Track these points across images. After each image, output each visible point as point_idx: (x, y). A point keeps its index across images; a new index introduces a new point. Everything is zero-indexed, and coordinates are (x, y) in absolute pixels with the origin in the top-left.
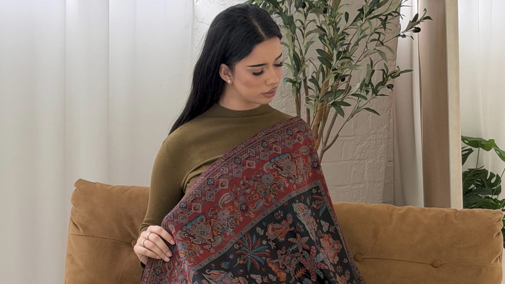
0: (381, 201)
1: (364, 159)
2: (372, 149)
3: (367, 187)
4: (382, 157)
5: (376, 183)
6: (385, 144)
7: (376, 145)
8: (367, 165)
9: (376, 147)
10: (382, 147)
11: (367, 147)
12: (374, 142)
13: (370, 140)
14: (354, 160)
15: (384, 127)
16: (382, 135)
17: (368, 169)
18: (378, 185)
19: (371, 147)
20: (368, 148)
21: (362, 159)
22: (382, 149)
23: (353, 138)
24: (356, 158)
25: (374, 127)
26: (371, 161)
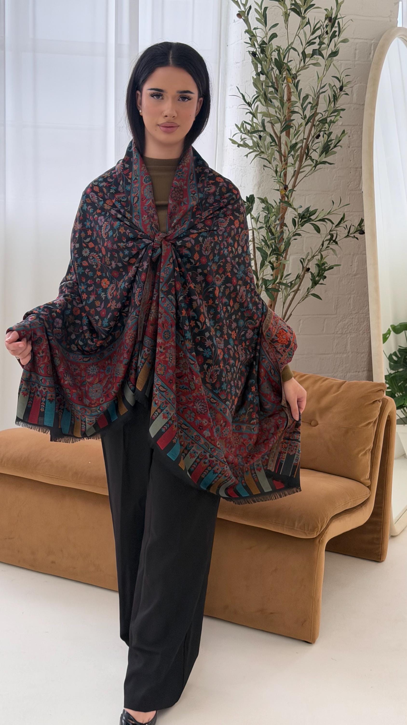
1: (347, 333)
2: (355, 325)
3: (350, 357)
5: (360, 354)
7: (358, 322)
8: (349, 339)
12: (356, 320)
13: (352, 319)
14: (336, 334)
16: (364, 315)
17: (351, 342)
18: (362, 356)
20: (350, 325)
21: (345, 334)
22: (365, 326)
23: (332, 316)
24: (339, 333)
26: (353, 336)
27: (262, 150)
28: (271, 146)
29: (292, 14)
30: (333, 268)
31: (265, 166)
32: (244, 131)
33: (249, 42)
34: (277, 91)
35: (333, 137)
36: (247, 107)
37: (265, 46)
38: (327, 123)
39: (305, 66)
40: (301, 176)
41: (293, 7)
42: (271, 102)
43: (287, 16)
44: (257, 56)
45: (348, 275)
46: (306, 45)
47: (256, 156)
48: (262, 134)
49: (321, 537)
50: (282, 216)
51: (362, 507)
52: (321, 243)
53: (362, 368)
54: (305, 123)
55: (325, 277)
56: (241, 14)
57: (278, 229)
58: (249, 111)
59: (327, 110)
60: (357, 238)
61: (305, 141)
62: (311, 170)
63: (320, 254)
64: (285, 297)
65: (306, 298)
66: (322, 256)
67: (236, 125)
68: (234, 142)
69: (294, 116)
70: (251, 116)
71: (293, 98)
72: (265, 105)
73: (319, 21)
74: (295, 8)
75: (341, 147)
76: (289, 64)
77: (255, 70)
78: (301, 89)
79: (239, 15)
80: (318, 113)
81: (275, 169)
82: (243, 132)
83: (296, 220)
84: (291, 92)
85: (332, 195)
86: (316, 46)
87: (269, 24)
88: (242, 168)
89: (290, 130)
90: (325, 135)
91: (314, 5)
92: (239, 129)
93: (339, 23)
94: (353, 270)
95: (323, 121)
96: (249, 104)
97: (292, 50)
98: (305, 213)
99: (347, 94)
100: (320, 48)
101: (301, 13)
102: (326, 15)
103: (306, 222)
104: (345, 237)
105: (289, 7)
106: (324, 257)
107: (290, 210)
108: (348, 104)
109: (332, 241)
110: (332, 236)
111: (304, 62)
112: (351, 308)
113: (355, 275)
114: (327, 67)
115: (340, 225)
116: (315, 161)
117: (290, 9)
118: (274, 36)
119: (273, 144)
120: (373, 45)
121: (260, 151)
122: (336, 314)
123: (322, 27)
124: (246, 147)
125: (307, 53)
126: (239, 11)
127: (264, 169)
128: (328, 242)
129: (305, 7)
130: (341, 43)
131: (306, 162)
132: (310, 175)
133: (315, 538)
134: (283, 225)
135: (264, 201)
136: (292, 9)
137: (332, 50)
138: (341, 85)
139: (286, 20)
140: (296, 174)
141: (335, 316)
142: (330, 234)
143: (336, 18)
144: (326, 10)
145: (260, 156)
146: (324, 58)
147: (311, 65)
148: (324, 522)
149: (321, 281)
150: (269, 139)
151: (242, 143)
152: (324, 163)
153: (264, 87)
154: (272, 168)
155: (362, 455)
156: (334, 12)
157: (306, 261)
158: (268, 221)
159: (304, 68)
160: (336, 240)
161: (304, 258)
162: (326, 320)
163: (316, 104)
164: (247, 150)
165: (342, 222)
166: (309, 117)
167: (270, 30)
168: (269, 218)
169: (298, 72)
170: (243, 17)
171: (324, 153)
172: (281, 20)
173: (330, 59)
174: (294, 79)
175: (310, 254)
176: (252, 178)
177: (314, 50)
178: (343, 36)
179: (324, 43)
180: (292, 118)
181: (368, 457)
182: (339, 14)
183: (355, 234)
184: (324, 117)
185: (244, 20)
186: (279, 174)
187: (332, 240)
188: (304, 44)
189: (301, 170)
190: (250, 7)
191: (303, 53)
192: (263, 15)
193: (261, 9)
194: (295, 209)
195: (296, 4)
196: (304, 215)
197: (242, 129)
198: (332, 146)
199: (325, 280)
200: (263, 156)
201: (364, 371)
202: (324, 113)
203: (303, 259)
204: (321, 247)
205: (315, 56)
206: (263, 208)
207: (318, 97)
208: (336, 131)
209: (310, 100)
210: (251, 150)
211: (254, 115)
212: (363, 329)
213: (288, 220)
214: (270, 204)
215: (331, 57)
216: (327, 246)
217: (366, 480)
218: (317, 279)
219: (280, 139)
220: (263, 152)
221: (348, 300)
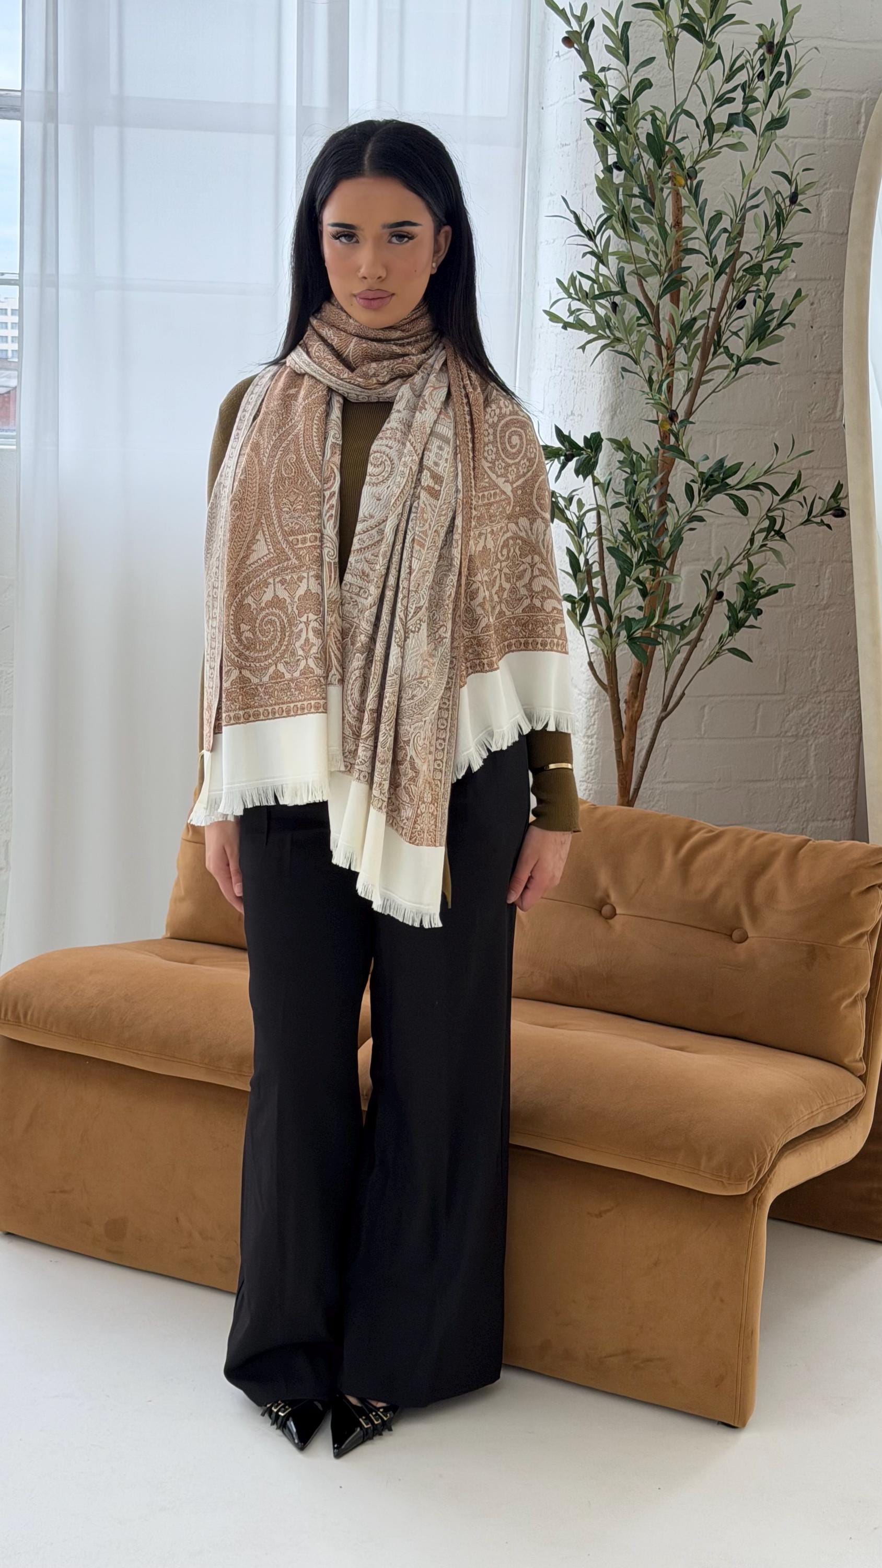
0: (848, 813)
1: (806, 736)
2: (824, 718)
3: (815, 786)
4: (848, 733)
5: (836, 780)
6: (852, 711)
7: (832, 711)
8: (813, 746)
9: (832, 714)
10: (847, 714)
11: (811, 714)
12: (828, 707)
13: (819, 703)
14: (783, 737)
15: (851, 681)
16: (846, 694)
17: (816, 755)
18: (841, 784)
19: (823, 714)
20: (814, 717)
22: (848, 718)
23: (775, 698)
24: (789, 734)
25: (826, 680)
26: (821, 741)
27: (618, 334)
28: (639, 325)
29: (685, 36)
30: (776, 592)
31: (624, 369)
32: (576, 294)
33: (592, 99)
34: (653, 205)
35: (775, 304)
36: (586, 241)
37: (625, 106)
38: (761, 273)
39: (711, 150)
40: (704, 390)
41: (686, 21)
42: (637, 229)
43: (672, 41)
44: (608, 129)
45: (809, 606)
46: (713, 104)
47: (603, 348)
48: (618, 299)
49: (759, 1191)
50: (662, 478)
51: (846, 1121)
52: (749, 537)
53: (840, 812)
54: (714, 275)
55: (760, 612)
56: (572, 38)
57: (655, 507)
58: (589, 250)
59: (762, 247)
60: (829, 526)
61: (713, 314)
62: (728, 376)
63: (746, 561)
64: (669, 655)
65: (715, 657)
66: (750, 565)
67: (559, 281)
68: (554, 318)
69: (688, 261)
70: (595, 260)
71: (687, 221)
72: (623, 236)
73: (743, 52)
74: (690, 23)
75: (793, 325)
76: (678, 146)
77: (602, 161)
78: (706, 200)
79: (568, 41)
80: (743, 253)
81: (647, 376)
82: (574, 296)
83: (696, 487)
84: (681, 208)
85: (774, 432)
86: (736, 107)
87: (635, 59)
88: (576, 375)
89: (679, 291)
90: (758, 300)
91: (733, 16)
92: (566, 290)
93: (787, 54)
94: (821, 597)
95: (755, 270)
96: (590, 235)
97: (683, 116)
98: (714, 471)
99: (806, 210)
100: (745, 109)
101: (705, 36)
102: (761, 37)
103: (715, 492)
104: (802, 524)
105: (676, 22)
106: (755, 567)
107: (680, 464)
108: (811, 232)
109: (773, 533)
110: (773, 521)
111: (710, 142)
112: (818, 679)
113: (826, 608)
114: (762, 152)
115: (791, 498)
116: (735, 359)
117: (679, 27)
118: (645, 85)
119: (642, 321)
120: (864, 104)
121: (612, 337)
122: (783, 693)
123: (748, 65)
124: (581, 330)
125: (715, 123)
126: (567, 32)
127: (623, 378)
128: (765, 534)
129: (713, 21)
130: (792, 99)
131: (716, 360)
132: (724, 388)
133: (747, 1194)
134: (665, 498)
135: (621, 445)
136: (683, 27)
137: (773, 115)
138: (793, 190)
139: (671, 51)
140: (694, 386)
141: (779, 697)
142: (768, 517)
143: (782, 43)
144: (760, 26)
145: (613, 347)
146: (755, 131)
147: (725, 149)
148: (765, 1159)
149: (751, 621)
150: (632, 311)
151: (571, 320)
152: (756, 361)
153: (621, 197)
154: (641, 374)
155: (846, 1007)
156: (778, 31)
157: (716, 578)
158: (633, 490)
159: (710, 154)
160: (783, 531)
161: (711, 569)
162: (761, 706)
163: (738, 234)
164: (584, 336)
165: (795, 491)
166: (723, 262)
167: (635, 72)
168: (636, 483)
169: (697, 162)
170: (576, 46)
171: (756, 341)
172: (659, 50)
173: (768, 133)
174: (690, 178)
175: (724, 561)
176: (598, 396)
177: (731, 115)
178: (797, 83)
179: (755, 100)
180: (684, 264)
181: (861, 1009)
182: (788, 35)
183: (824, 518)
184: (755, 261)
185: (579, 52)
186: (656, 386)
187: (774, 530)
188: (709, 101)
189: (704, 378)
190: (592, 23)
191: (708, 121)
192: (621, 40)
193: (617, 26)
194: (692, 463)
195: (692, 15)
196: (711, 476)
197: (572, 290)
198: (774, 324)
199: (759, 617)
200: (620, 347)
201: (845, 817)
202: (754, 254)
203: (709, 573)
204: (749, 546)
205: (735, 128)
206: (619, 462)
207: (743, 218)
208: (782, 291)
209: (725, 223)
210: (593, 336)
211: (601, 259)
212: (844, 725)
213: (676, 488)
214: (637, 453)
215: (771, 129)
216: (761, 543)
217: (857, 1061)
218: (741, 615)
219: (656, 309)
220: (619, 340)
221: (811, 661)
